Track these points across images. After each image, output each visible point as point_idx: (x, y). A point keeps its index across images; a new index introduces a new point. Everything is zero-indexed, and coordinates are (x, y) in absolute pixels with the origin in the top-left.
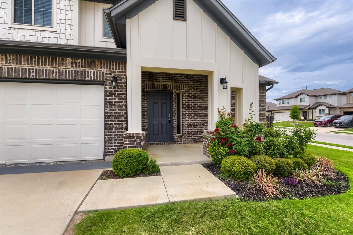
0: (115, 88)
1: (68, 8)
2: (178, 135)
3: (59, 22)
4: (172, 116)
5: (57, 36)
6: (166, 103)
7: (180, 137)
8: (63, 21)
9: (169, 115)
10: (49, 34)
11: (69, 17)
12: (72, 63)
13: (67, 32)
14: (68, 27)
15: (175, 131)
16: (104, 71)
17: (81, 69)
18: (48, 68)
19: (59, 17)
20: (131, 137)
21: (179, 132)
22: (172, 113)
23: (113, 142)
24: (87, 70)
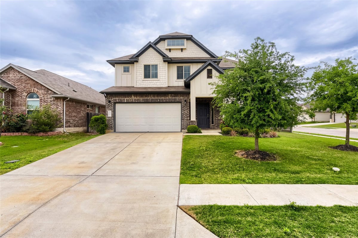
0: (185, 104)
1: (164, 70)
2: (213, 125)
3: (160, 76)
4: (209, 115)
5: (159, 82)
6: (206, 109)
7: (213, 126)
8: (162, 75)
9: (208, 115)
10: (157, 81)
11: (164, 73)
12: (171, 96)
13: (163, 80)
14: (164, 78)
15: (211, 122)
16: (181, 98)
17: (174, 98)
18: (163, 98)
19: (160, 74)
20: (192, 122)
21: (213, 123)
22: (209, 114)
23: (185, 124)
24: (176, 98)
